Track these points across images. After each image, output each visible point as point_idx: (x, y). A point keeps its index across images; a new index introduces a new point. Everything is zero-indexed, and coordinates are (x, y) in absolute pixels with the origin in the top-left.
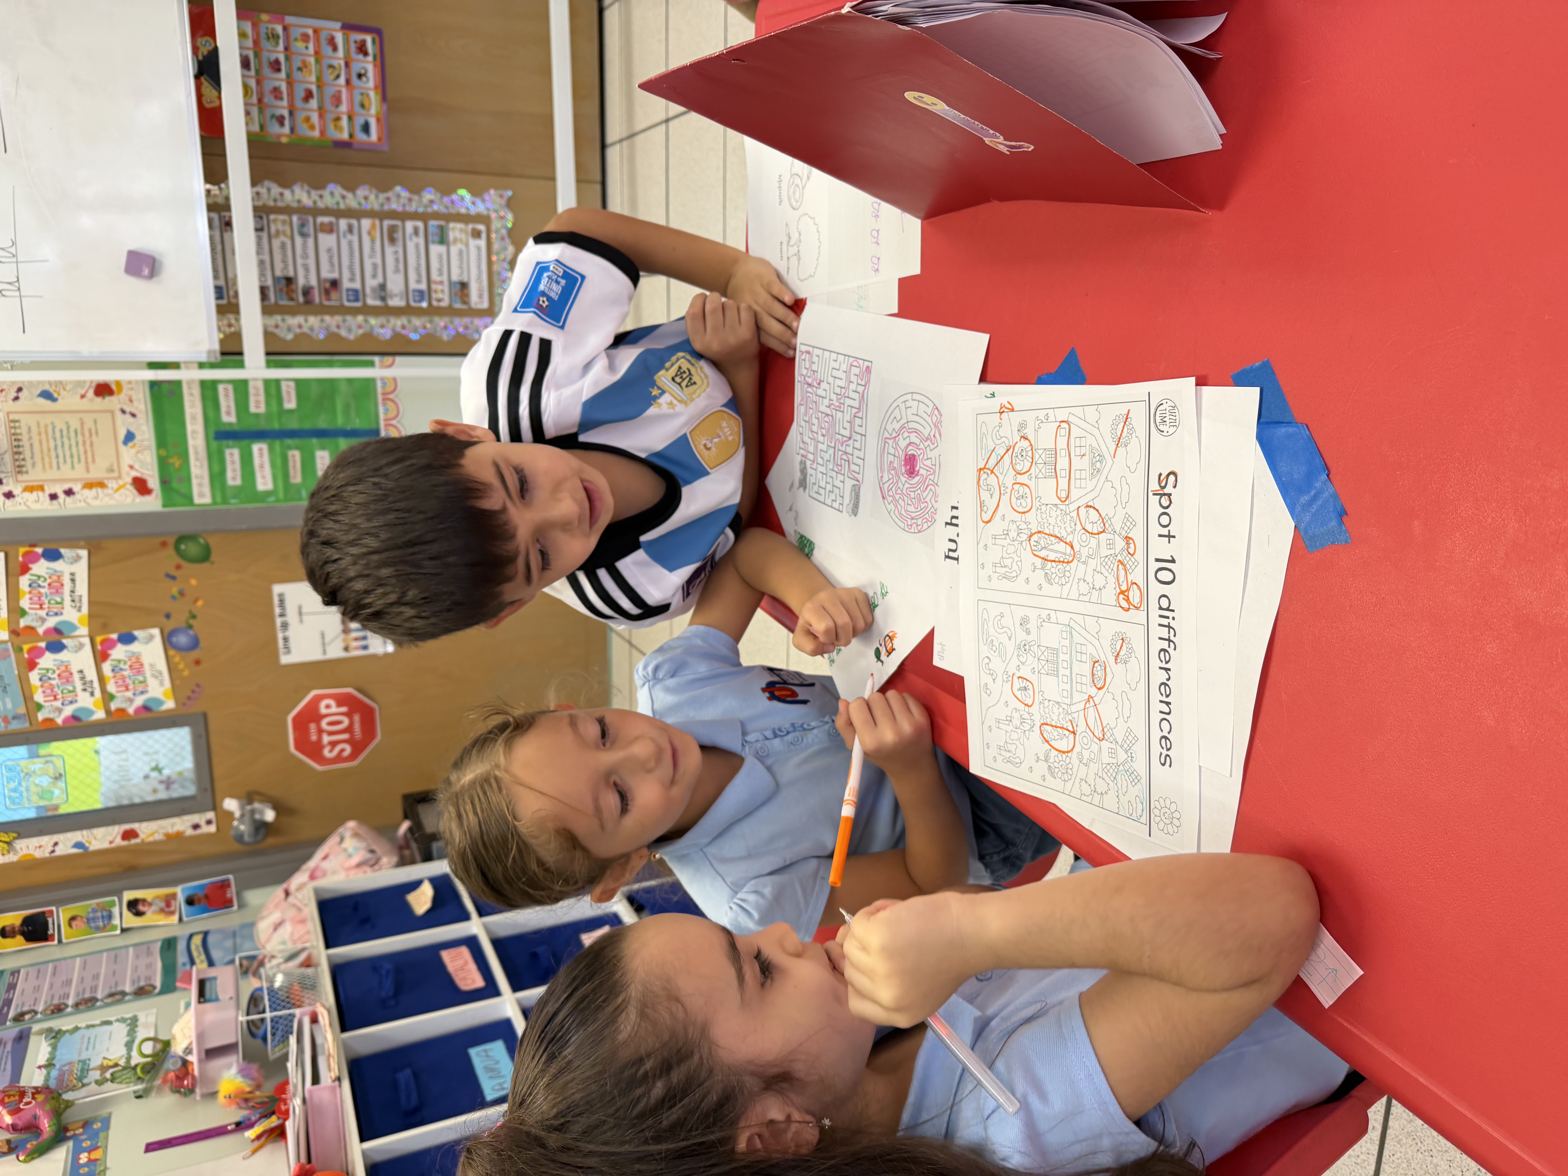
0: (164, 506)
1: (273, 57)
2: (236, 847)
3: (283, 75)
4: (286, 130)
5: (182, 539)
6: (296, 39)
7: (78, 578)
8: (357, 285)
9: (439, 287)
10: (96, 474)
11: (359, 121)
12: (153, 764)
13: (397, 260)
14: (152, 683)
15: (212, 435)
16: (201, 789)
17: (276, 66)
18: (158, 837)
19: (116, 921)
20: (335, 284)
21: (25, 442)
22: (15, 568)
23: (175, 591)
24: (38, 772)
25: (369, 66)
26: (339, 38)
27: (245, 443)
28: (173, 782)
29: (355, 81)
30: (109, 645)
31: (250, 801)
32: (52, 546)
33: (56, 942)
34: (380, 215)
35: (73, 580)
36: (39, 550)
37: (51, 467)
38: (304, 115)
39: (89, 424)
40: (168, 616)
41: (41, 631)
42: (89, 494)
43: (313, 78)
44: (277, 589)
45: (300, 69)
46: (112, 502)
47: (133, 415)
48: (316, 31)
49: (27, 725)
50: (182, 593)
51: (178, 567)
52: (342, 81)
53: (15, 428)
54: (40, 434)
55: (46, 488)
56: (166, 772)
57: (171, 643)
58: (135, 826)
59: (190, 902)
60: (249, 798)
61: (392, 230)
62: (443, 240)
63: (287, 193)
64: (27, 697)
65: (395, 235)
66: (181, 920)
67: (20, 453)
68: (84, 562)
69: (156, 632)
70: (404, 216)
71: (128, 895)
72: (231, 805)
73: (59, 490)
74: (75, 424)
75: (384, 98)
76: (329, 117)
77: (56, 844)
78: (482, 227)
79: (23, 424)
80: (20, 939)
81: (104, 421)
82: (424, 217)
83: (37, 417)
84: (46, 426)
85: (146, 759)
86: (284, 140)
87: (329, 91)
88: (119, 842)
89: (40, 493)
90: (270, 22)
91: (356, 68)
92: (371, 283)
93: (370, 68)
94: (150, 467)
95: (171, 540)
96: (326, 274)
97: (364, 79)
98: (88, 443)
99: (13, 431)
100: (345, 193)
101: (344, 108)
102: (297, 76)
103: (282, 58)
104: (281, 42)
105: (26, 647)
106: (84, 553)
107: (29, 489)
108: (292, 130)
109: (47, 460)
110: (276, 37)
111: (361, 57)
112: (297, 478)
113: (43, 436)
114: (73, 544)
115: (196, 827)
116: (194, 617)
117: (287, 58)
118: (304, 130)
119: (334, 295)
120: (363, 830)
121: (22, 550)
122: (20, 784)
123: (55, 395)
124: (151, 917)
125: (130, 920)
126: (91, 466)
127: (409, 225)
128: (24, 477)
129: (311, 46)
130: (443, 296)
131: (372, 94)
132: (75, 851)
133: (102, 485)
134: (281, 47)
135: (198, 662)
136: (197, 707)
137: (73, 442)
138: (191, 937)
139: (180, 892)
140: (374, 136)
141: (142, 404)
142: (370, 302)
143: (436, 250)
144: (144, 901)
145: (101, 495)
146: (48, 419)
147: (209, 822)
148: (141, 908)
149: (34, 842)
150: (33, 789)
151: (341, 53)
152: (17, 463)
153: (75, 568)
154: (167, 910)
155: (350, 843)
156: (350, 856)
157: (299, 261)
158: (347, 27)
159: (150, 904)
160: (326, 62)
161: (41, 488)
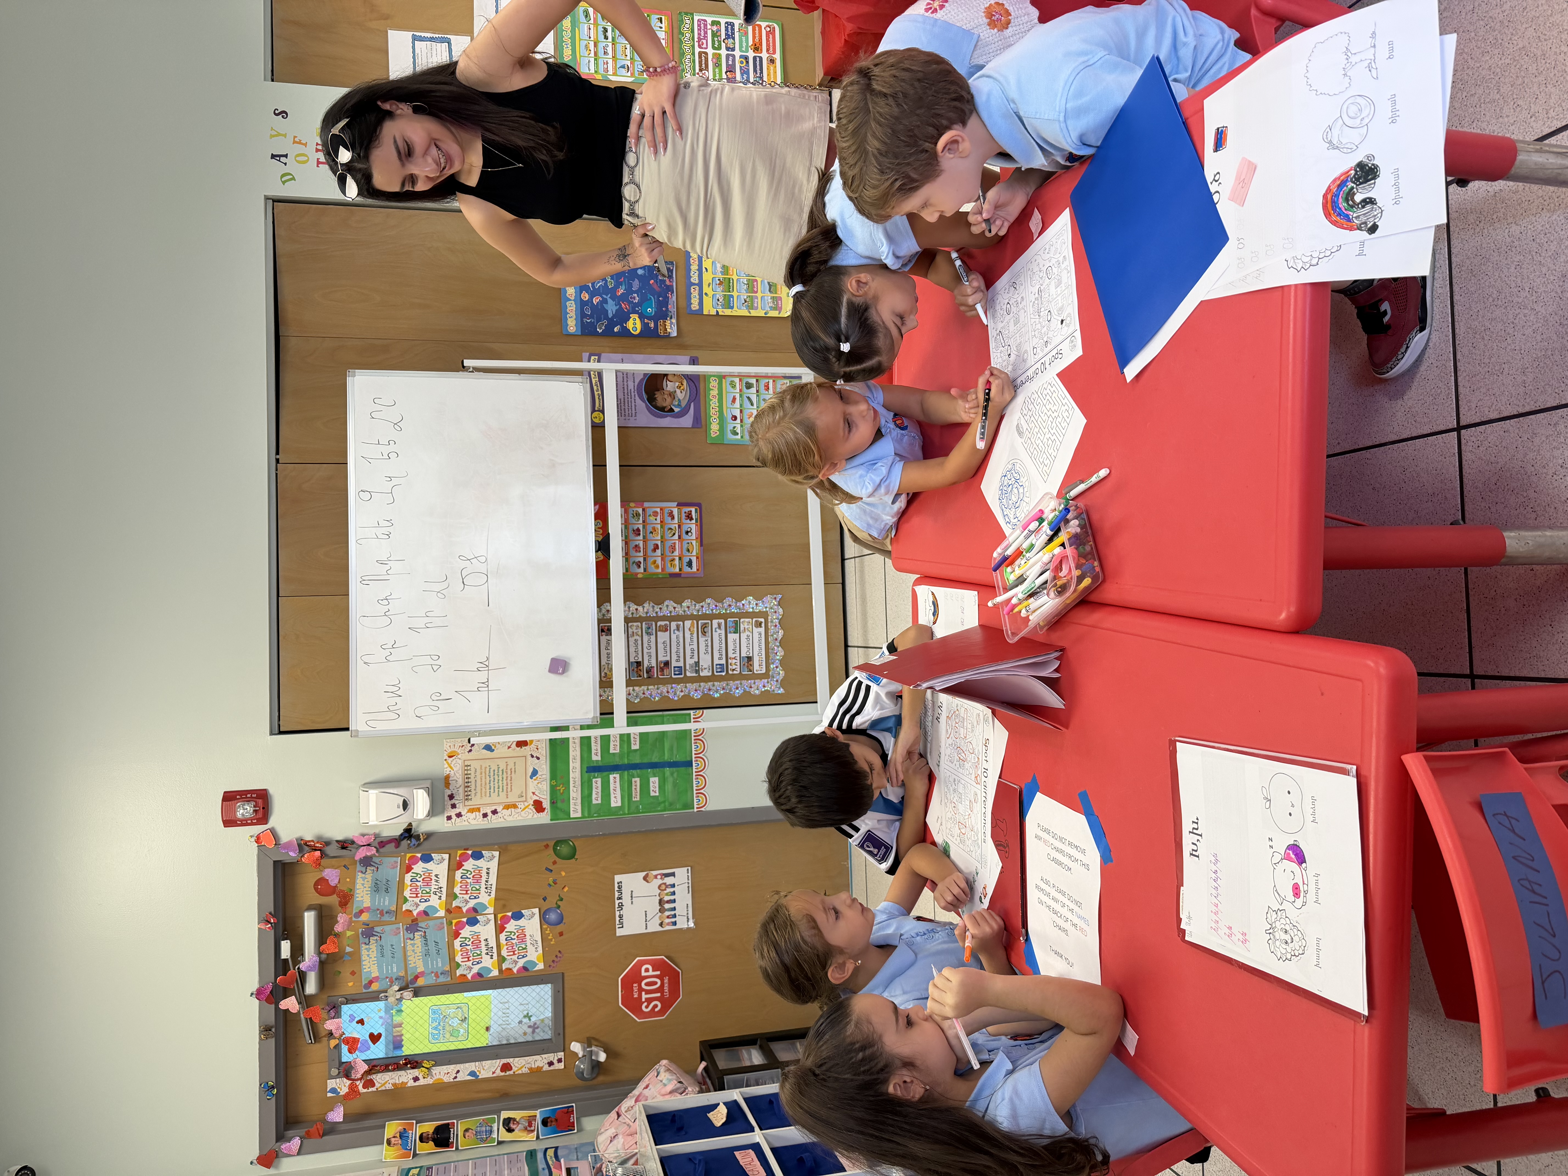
0: (551, 820)
1: (635, 528)
2: (579, 1082)
3: (641, 537)
4: (641, 570)
5: (558, 843)
6: (650, 515)
7: (491, 871)
8: (681, 664)
9: (734, 661)
10: (512, 799)
11: (686, 560)
12: (525, 1013)
13: (707, 646)
14: (530, 949)
15: (585, 770)
16: (556, 1033)
17: (637, 532)
18: (525, 1070)
19: (495, 1135)
20: (667, 664)
21: (472, 780)
22: (454, 864)
23: (551, 881)
24: (452, 1016)
25: (693, 526)
26: (675, 512)
27: (605, 774)
28: (537, 1028)
29: (684, 536)
30: (506, 920)
31: (590, 1046)
32: (477, 849)
33: (454, 1149)
34: (697, 618)
35: (488, 873)
36: (470, 852)
37: (486, 795)
38: (652, 559)
39: (511, 765)
40: (545, 899)
41: (464, 910)
42: (507, 812)
43: (659, 538)
44: (618, 878)
45: (651, 532)
46: (520, 818)
47: (538, 758)
48: (661, 509)
49: (449, 979)
50: (555, 883)
51: (555, 863)
52: (676, 537)
53: (467, 770)
54: (481, 774)
55: (481, 809)
56: (533, 1019)
57: (544, 919)
58: (510, 1060)
59: (545, 1122)
60: (588, 1042)
61: (704, 626)
62: (736, 630)
63: (640, 608)
64: (452, 958)
65: (705, 630)
66: (538, 1138)
67: (469, 787)
68: (496, 860)
69: (536, 911)
70: (712, 617)
71: (505, 1114)
72: (576, 1047)
73: (488, 811)
74: (503, 766)
75: (701, 545)
76: (668, 559)
77: (458, 1072)
78: (762, 620)
79: (472, 768)
80: (431, 1143)
81: (520, 763)
82: (725, 617)
83: (480, 762)
84: (486, 768)
85: (522, 1008)
86: (640, 576)
87: (668, 544)
88: (499, 1073)
89: (477, 813)
90: (635, 507)
91: (685, 528)
92: (690, 662)
93: (693, 527)
94: (545, 793)
95: (552, 844)
96: (661, 658)
97: (690, 534)
98: (509, 779)
99: (466, 772)
100: (675, 605)
101: (677, 553)
102: (650, 536)
103: (641, 527)
104: (641, 518)
105: (454, 922)
106: (496, 854)
107: (471, 811)
108: (645, 570)
109: (484, 790)
110: (638, 515)
111: (688, 521)
112: (636, 797)
113: (483, 774)
114: (490, 847)
115: (551, 1064)
116: (562, 900)
117: (644, 527)
118: (652, 569)
119: (666, 671)
120: (673, 1067)
121: (460, 852)
122: (439, 1023)
123: (493, 748)
124: (519, 1134)
125: (504, 1135)
126: (509, 793)
127: (715, 622)
128: (470, 803)
129: (658, 518)
130: (735, 666)
131: (694, 543)
132: (470, 1078)
133: (515, 806)
134: (641, 521)
135: (561, 934)
136: (558, 969)
137: (500, 778)
138: (546, 1149)
139: (538, 1114)
140: (694, 569)
141: (544, 752)
142: (688, 674)
143: (732, 637)
144: (514, 1119)
145: (513, 813)
146: (487, 763)
147: (560, 1061)
148: (512, 1126)
149: (444, 1069)
150: (448, 1028)
151: (676, 521)
152: (466, 794)
153: (489, 865)
154: (529, 1128)
155: (664, 1076)
156: (665, 1085)
157: (645, 650)
158: (680, 505)
159: (518, 1123)
160: (667, 527)
161: (479, 810)
